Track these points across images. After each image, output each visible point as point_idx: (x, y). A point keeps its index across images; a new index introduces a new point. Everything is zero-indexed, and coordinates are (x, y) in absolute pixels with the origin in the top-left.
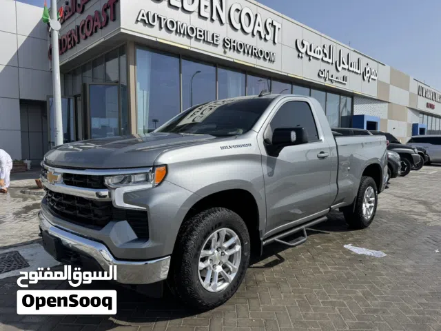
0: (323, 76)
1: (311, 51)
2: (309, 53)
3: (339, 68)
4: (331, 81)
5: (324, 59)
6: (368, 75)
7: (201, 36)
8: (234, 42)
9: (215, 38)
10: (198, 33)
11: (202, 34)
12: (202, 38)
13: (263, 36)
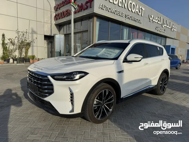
0: (157, 29)
1: (154, 19)
2: (153, 20)
3: (163, 26)
4: (160, 31)
5: (158, 22)
6: (173, 29)
7: (118, 13)
8: (129, 16)
9: (123, 14)
10: (118, 12)
11: (119, 13)
12: (119, 14)
13: (138, 14)
